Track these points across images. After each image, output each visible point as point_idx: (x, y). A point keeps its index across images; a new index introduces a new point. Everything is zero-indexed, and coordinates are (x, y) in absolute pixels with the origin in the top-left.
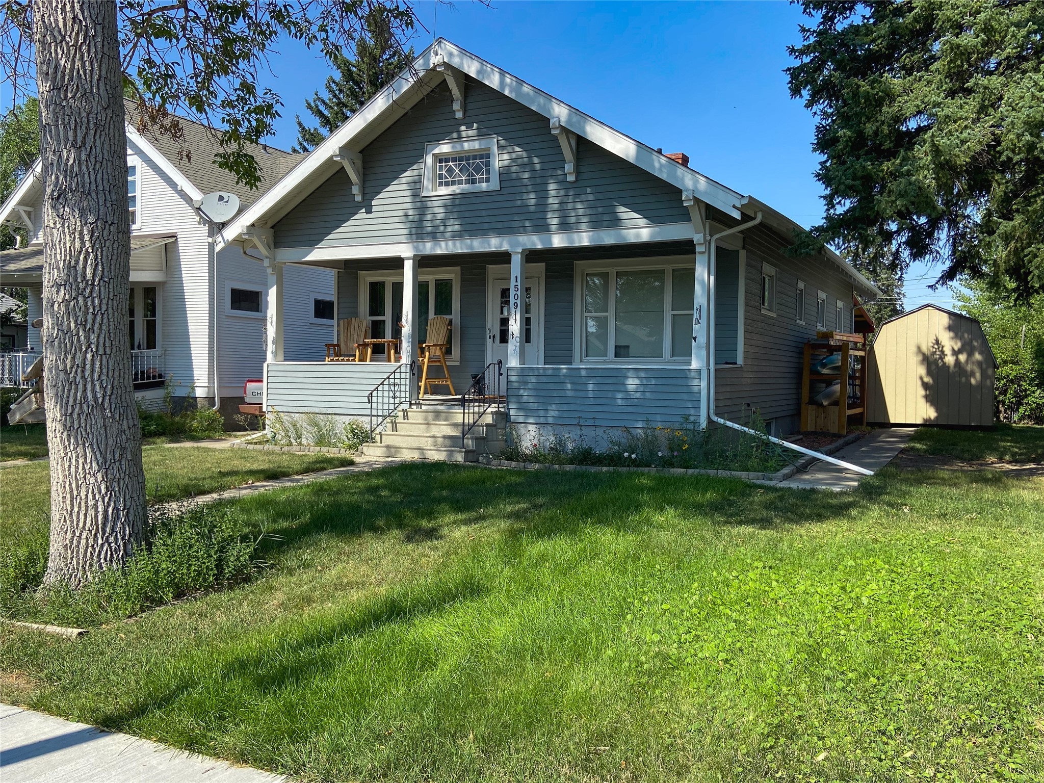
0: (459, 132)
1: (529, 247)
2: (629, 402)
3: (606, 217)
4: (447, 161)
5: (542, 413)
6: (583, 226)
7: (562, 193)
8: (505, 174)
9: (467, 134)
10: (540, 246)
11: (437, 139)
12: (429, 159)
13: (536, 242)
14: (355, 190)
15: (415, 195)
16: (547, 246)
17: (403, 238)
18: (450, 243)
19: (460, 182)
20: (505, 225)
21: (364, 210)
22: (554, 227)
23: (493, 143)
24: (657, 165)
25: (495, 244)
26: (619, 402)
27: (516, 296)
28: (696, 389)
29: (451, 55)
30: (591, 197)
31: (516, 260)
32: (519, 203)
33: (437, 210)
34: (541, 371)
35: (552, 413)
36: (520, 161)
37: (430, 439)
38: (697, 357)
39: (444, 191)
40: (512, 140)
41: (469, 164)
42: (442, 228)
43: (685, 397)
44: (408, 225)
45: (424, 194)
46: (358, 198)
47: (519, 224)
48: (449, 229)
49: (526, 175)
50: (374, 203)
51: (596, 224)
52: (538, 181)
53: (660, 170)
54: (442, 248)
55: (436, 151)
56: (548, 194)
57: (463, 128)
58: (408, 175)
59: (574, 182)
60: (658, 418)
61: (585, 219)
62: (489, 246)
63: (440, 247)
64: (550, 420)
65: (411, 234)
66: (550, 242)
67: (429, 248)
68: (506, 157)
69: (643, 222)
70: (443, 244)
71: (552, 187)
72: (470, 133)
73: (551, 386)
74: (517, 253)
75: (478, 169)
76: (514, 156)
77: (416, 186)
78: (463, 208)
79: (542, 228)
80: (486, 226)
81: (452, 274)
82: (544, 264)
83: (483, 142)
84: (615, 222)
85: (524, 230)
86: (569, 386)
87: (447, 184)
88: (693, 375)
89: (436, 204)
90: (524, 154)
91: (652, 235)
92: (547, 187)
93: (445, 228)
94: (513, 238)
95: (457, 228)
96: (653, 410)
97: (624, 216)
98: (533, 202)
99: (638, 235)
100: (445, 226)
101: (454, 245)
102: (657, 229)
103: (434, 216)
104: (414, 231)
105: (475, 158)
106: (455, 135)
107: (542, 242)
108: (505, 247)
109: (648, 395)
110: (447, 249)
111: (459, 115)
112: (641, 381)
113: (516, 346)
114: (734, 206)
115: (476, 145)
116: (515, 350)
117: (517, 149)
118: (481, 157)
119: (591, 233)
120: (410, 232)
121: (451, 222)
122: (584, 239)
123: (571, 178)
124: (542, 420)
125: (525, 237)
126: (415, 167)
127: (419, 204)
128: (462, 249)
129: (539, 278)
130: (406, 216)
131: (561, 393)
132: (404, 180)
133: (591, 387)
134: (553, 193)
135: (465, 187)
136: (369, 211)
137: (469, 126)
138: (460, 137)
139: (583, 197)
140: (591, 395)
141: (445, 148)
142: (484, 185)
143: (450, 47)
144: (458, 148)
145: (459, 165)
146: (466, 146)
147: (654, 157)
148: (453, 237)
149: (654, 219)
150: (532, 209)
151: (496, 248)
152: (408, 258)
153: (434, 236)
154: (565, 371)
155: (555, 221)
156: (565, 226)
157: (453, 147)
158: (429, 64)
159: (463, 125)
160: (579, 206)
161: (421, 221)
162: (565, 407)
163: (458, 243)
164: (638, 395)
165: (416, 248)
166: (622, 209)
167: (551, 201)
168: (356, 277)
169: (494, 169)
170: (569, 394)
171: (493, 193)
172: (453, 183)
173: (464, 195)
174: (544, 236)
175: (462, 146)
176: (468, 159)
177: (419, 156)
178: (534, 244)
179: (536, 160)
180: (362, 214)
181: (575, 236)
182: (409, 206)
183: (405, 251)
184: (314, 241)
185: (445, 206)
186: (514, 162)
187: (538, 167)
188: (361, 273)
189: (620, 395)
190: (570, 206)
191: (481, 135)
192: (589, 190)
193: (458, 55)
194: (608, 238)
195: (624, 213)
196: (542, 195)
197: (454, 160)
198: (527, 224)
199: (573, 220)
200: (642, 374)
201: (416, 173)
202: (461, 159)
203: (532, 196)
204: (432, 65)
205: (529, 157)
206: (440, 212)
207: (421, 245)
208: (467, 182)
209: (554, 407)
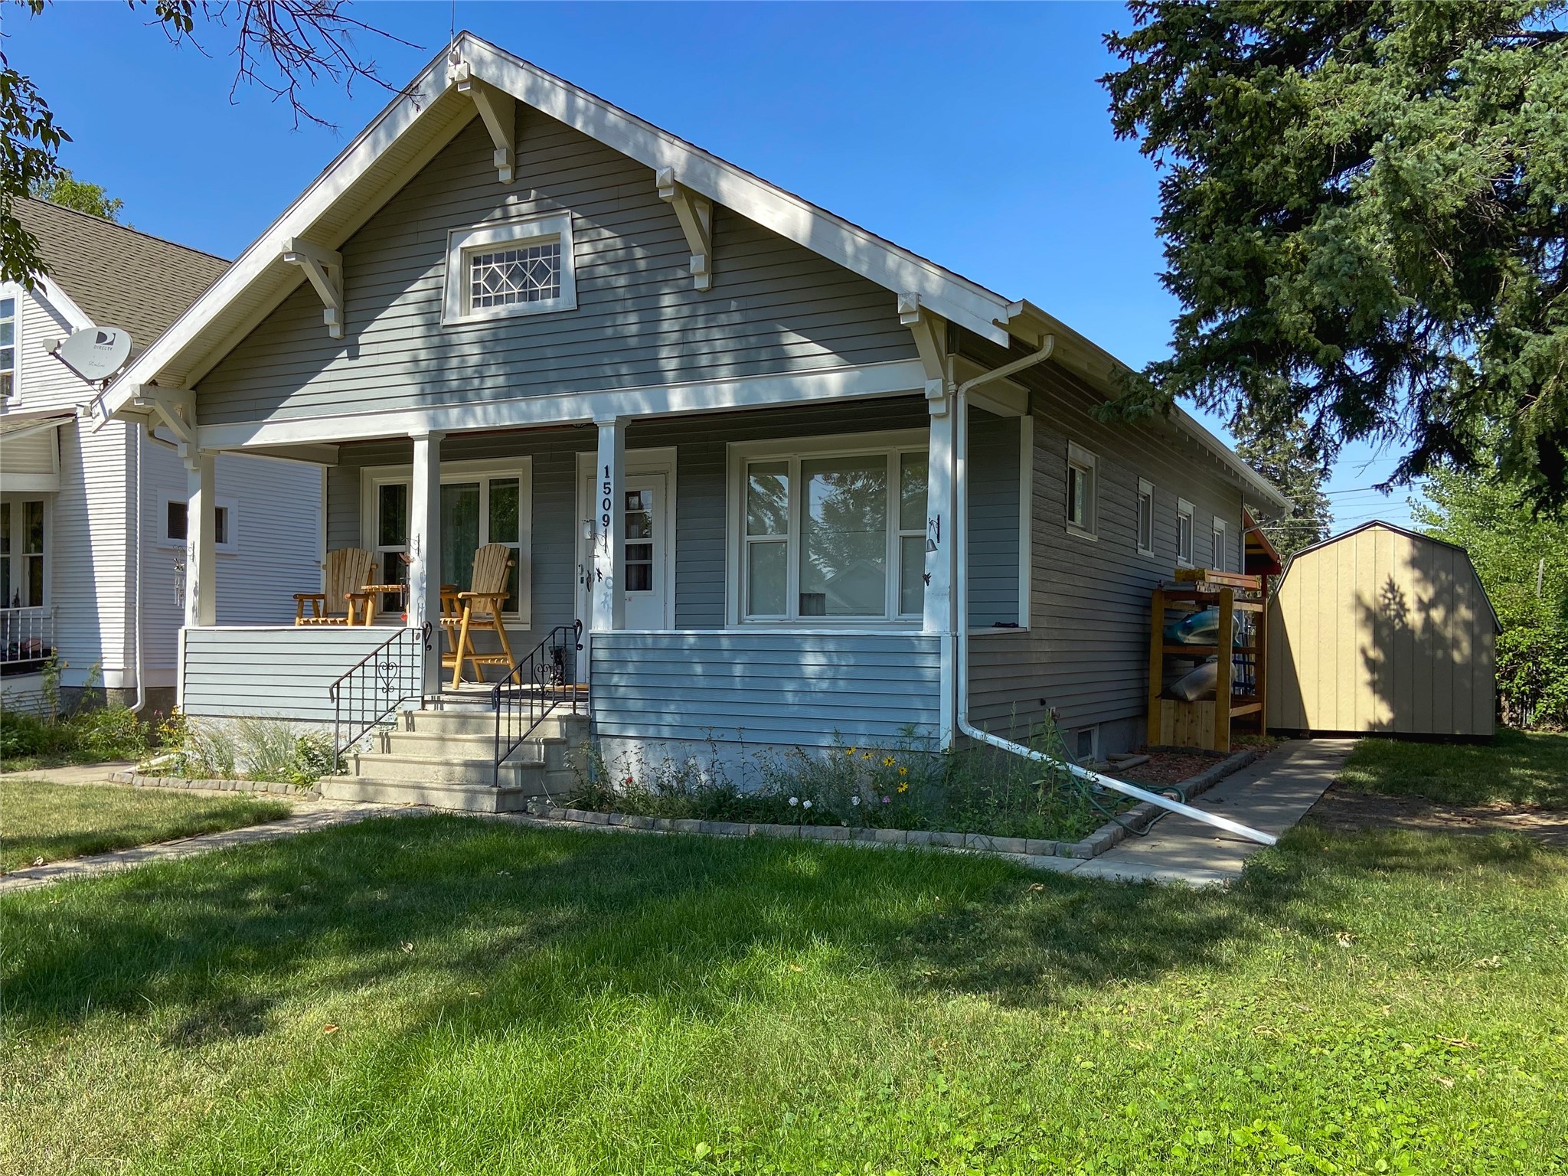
0: (505, 207)
1: (628, 411)
2: (808, 699)
3: (764, 354)
4: (488, 260)
5: (652, 718)
6: (724, 372)
7: (686, 311)
8: (585, 279)
9: (519, 210)
10: (647, 410)
11: (467, 223)
12: (455, 260)
13: (639, 403)
14: (329, 317)
15: (430, 325)
16: (660, 410)
17: (410, 403)
18: (491, 408)
19: (510, 298)
20: (584, 373)
21: (345, 354)
22: (670, 375)
23: (565, 225)
24: (849, 249)
25: (568, 408)
26: (790, 698)
27: (607, 502)
28: (929, 674)
29: (480, 62)
30: (737, 318)
31: (607, 437)
32: (609, 332)
33: (467, 350)
34: (649, 641)
35: (668, 719)
36: (610, 256)
37: (441, 768)
38: (934, 614)
39: (480, 314)
40: (597, 217)
41: (524, 265)
42: (476, 382)
43: (910, 689)
44: (418, 378)
45: (446, 322)
46: (335, 332)
47: (608, 370)
48: (489, 383)
49: (622, 281)
50: (362, 339)
51: (746, 368)
52: (643, 290)
53: (856, 258)
54: (479, 418)
55: (466, 243)
56: (661, 314)
57: (512, 199)
58: (418, 290)
59: (708, 291)
60: (862, 728)
61: (727, 359)
62: (559, 412)
63: (474, 416)
64: (666, 732)
65: (423, 394)
66: (665, 402)
67: (455, 419)
68: (586, 248)
69: (830, 360)
70: (479, 410)
71: (667, 301)
72: (525, 207)
73: (670, 669)
74: (607, 424)
75: (541, 273)
76: (600, 246)
77: (432, 311)
78: (513, 344)
79: (651, 377)
80: (552, 376)
81: (517, 468)
82: (674, 448)
83: (546, 222)
84: (781, 363)
85: (615, 382)
86: (698, 669)
87: (487, 302)
88: (925, 647)
89: (466, 338)
90: (618, 243)
91: (846, 385)
92: (658, 301)
93: (482, 382)
94: (599, 396)
95: (501, 381)
96: (850, 714)
97: (796, 351)
98: (634, 329)
99: (822, 386)
100: (482, 377)
101: (499, 412)
102: (857, 373)
103: (463, 361)
104: (428, 389)
105: (535, 253)
106: (498, 213)
107: (653, 406)
108: (587, 414)
109: (842, 685)
110: (485, 419)
111: (505, 176)
112: (829, 659)
113: (606, 595)
114: (996, 322)
115: (534, 229)
116: (605, 602)
117: (606, 233)
118: (546, 251)
119: (737, 385)
120: (423, 389)
121: (493, 370)
122: (725, 396)
123: (702, 283)
124: (651, 732)
125: (622, 395)
126: (430, 273)
127: (436, 341)
128: (511, 420)
129: (666, 473)
130: (416, 361)
131: (687, 683)
132: (411, 298)
133: (738, 670)
134: (669, 312)
135: (518, 307)
136: (354, 355)
137: (523, 196)
138: (506, 217)
139: (723, 319)
140: (738, 684)
141: (481, 237)
142: (550, 302)
143: (477, 47)
144: (504, 237)
145: (508, 267)
146: (518, 231)
147: (845, 233)
148: (496, 397)
149: (851, 355)
150: (633, 342)
151: (571, 416)
152: (421, 438)
153: (463, 396)
154: (692, 640)
155: (673, 364)
156: (691, 373)
157: (494, 236)
158: (443, 82)
159: (513, 193)
160: (716, 334)
161: (441, 370)
162: (691, 708)
163: (505, 409)
164: (824, 685)
165: (433, 420)
166: (794, 338)
167: (666, 326)
168: (357, 478)
169: (566, 272)
170: (702, 683)
171: (564, 316)
172: (499, 300)
173: (513, 320)
174: (655, 391)
175: (511, 233)
176: (522, 255)
177: (437, 254)
178: (636, 406)
179: (639, 253)
180: (342, 361)
181: (710, 390)
182: (418, 343)
183: (413, 424)
184: (261, 412)
185: (481, 342)
186: (602, 258)
187: (642, 265)
188: (366, 470)
189: (790, 686)
190: (700, 335)
191: (543, 211)
192: (734, 305)
193: (493, 62)
194: (769, 393)
195: (797, 345)
196: (651, 314)
197: (499, 258)
198: (624, 370)
199: (704, 361)
200: (831, 646)
201: (431, 283)
202: (511, 257)
203: (633, 318)
204: (449, 83)
205: (628, 248)
206: (473, 354)
207: (440, 414)
208: (523, 297)
209: (672, 708)
